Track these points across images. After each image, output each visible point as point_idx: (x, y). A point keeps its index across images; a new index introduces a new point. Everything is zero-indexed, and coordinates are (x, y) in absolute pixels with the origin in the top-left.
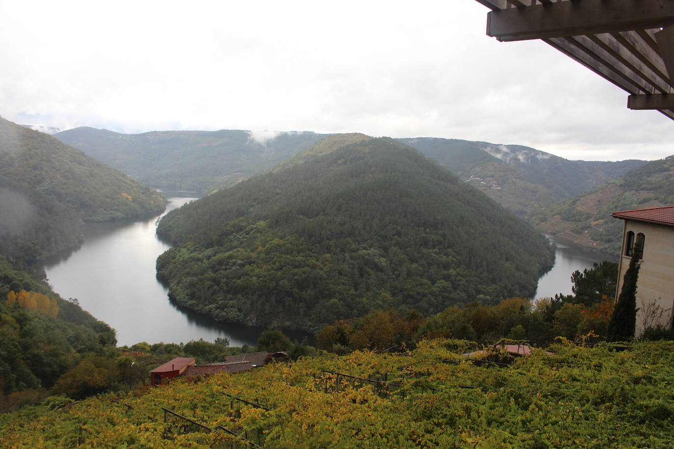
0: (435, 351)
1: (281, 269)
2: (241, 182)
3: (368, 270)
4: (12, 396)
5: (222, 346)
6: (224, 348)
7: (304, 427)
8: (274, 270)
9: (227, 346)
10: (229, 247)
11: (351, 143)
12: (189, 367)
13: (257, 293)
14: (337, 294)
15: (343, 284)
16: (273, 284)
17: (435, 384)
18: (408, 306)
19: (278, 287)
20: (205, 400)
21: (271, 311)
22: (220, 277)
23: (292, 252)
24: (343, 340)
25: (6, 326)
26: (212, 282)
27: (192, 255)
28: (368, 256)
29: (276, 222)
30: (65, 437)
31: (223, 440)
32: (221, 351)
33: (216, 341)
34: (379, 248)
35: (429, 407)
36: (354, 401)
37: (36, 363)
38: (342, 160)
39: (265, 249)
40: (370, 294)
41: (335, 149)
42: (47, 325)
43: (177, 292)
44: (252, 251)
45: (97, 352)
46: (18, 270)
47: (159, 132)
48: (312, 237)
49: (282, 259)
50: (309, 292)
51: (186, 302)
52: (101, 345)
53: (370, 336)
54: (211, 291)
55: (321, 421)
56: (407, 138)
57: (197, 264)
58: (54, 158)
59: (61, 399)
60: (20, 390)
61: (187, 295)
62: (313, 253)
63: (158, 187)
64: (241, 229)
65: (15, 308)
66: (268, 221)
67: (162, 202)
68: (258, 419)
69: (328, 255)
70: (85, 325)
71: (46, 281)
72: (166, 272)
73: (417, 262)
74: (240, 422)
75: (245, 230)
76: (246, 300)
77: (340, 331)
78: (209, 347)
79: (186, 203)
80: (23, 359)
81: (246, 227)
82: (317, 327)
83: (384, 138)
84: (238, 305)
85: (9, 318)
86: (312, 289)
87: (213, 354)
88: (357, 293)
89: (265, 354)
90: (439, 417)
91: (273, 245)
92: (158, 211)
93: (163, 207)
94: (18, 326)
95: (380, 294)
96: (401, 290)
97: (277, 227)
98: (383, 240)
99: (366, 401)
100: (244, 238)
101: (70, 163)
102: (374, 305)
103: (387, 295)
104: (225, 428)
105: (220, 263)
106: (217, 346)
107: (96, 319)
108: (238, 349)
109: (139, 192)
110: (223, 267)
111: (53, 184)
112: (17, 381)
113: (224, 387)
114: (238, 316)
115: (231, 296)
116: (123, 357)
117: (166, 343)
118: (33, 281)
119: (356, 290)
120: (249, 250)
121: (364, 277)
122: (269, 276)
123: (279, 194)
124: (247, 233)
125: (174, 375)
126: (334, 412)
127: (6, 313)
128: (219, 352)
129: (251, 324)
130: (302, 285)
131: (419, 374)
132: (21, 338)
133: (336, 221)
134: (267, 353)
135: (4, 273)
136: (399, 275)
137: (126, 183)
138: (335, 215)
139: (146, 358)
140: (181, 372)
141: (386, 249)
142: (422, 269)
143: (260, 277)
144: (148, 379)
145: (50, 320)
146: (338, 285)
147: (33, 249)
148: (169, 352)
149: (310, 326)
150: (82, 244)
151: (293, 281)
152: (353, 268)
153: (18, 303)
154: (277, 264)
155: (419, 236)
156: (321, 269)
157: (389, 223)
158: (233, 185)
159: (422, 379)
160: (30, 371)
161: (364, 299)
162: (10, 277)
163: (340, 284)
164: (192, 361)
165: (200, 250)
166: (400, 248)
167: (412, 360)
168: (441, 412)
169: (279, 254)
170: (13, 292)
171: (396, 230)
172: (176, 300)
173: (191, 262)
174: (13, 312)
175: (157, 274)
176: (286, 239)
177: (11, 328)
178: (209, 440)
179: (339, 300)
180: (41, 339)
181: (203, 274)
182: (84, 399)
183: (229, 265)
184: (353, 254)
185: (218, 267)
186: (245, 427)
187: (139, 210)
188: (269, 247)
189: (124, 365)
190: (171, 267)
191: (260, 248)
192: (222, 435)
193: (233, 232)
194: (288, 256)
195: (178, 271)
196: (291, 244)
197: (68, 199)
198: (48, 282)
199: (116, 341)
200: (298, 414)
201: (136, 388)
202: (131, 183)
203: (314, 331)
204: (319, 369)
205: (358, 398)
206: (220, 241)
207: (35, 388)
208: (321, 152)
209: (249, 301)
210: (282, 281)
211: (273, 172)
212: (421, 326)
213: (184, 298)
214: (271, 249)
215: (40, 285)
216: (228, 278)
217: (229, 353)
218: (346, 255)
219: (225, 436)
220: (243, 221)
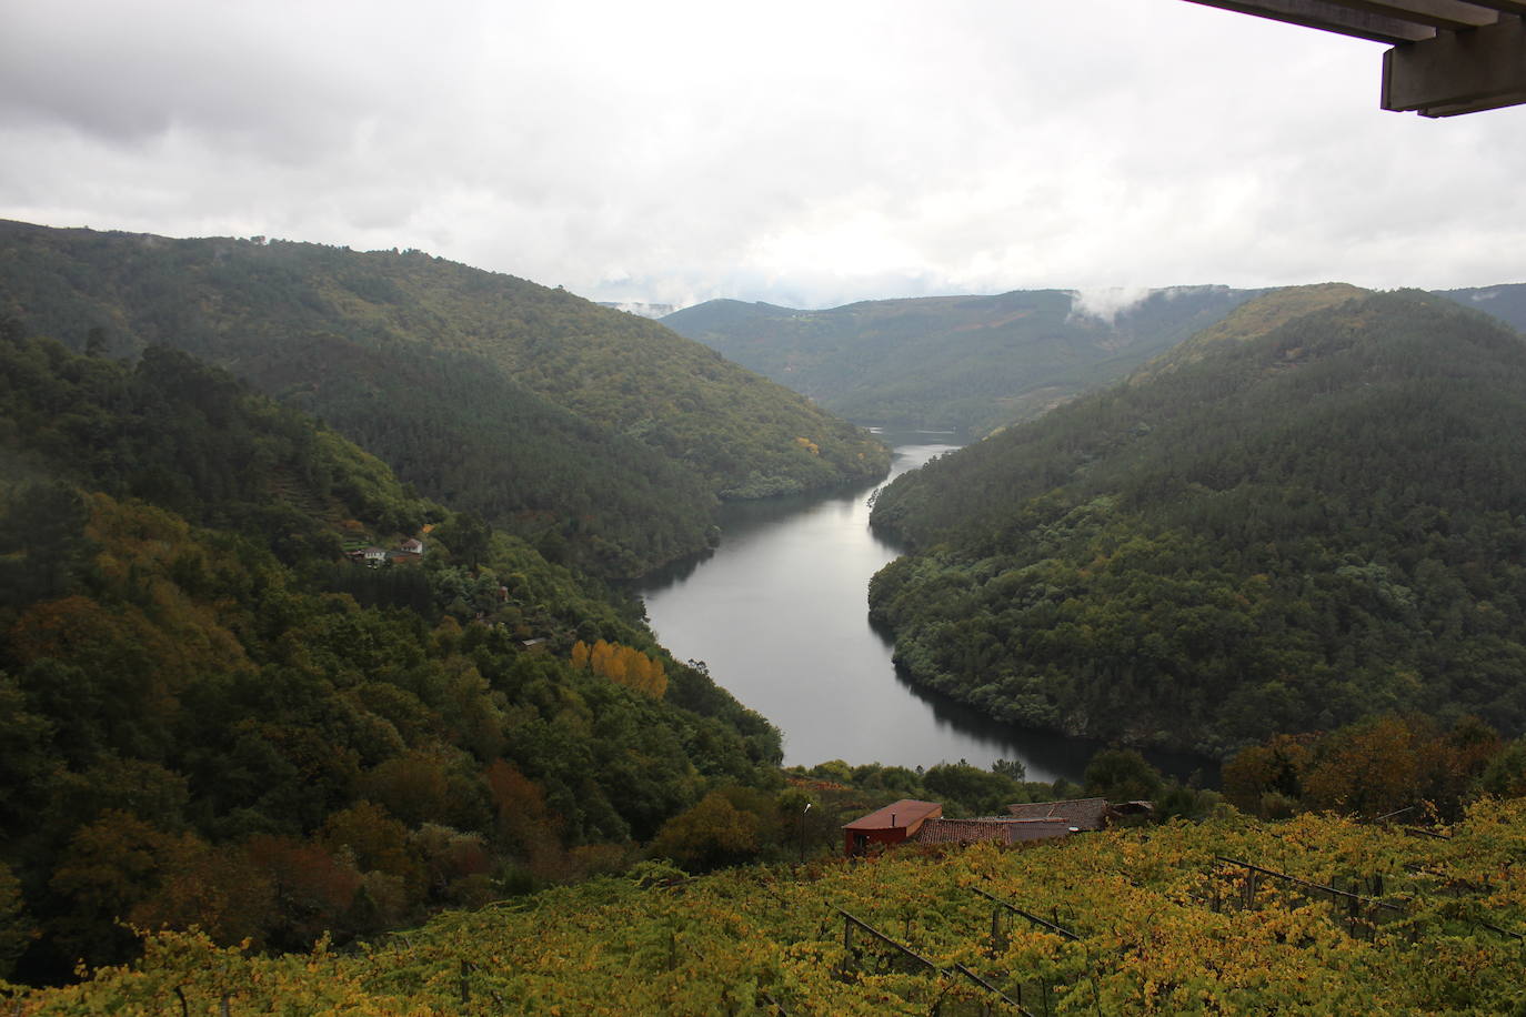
0: (1512, 830)
1: (1148, 607)
2: (1058, 408)
3: (1362, 614)
4: (577, 853)
5: (1009, 778)
6: (1013, 784)
7: (1150, 987)
8: (1132, 609)
9: (1019, 780)
10: (1029, 556)
11: (1318, 308)
12: (927, 821)
13: (1092, 661)
14: (1283, 670)
15: (1298, 647)
16: (1130, 641)
17: (1500, 916)
18: (1465, 706)
19: (1141, 649)
20: (933, 902)
21: (1123, 704)
22: (1009, 624)
23: (1174, 569)
24: (1286, 781)
25: (568, 711)
26: (990, 633)
27: (946, 572)
28: (1361, 581)
29: (1138, 498)
30: (643, 951)
31: (961, 998)
32: (1006, 789)
33: (995, 767)
34: (1391, 560)
35: (1463, 977)
36: (1281, 938)
37: (621, 789)
38: (1297, 349)
39: (1110, 560)
40: (1365, 672)
41: (1280, 324)
42: (643, 714)
43: (913, 653)
44: (1081, 565)
45: (741, 777)
46: (593, 598)
47: (874, 302)
48: (1223, 534)
49: (1150, 583)
50: (1214, 663)
51: (932, 677)
52: (750, 763)
53: (1355, 777)
54: (987, 654)
55: (1191, 977)
56: (1466, 289)
57: (958, 594)
58: (660, 368)
59: (664, 868)
60: (591, 842)
61: (934, 661)
62: (1224, 572)
63: (874, 423)
64: (1056, 514)
65: (585, 676)
66: (1119, 495)
67: (883, 457)
68: (1046, 957)
69: (1261, 578)
70: (720, 718)
71: (645, 623)
72: (889, 610)
73: (1490, 597)
74: (1004, 960)
75: (1065, 517)
76: (1066, 677)
77: (1281, 760)
78: (980, 779)
79: (935, 457)
80: (597, 779)
81: (1069, 509)
82: (1233, 748)
83: (1405, 291)
84: (1047, 688)
85: (572, 696)
86: (1221, 657)
87: (987, 794)
88: (1333, 668)
89: (1100, 804)
90: (1490, 1006)
91: (1129, 552)
92: (873, 476)
93: (885, 466)
94: (588, 712)
95: (1391, 673)
96: (1449, 667)
97: (1139, 511)
98: (1400, 541)
99: (1312, 940)
100: (1063, 534)
101: (691, 375)
102: (1375, 701)
103: (1411, 678)
104: (970, 970)
105: (1009, 591)
106: (998, 778)
107: (743, 707)
108: (1044, 787)
109: (834, 435)
110: (1015, 600)
111: (660, 421)
112: (587, 823)
113: (985, 877)
114: (1047, 713)
115: (1032, 666)
116: (790, 791)
117: (885, 765)
118: (620, 622)
119: (1330, 662)
120: (1074, 563)
121: (1352, 632)
122: (1120, 624)
123: (1145, 433)
124: (1071, 524)
125: (894, 836)
126: (1227, 959)
127: (568, 686)
128: (1002, 793)
129: (1075, 733)
130: (1198, 646)
131: (1459, 886)
132: (595, 737)
133: (1281, 497)
134: (1104, 803)
135: (567, 603)
136: (1442, 629)
137: (806, 415)
138: (1280, 483)
139: (842, 795)
140: (909, 832)
141: (1407, 565)
142: (1505, 615)
143: (1099, 627)
144: (842, 842)
145: (650, 703)
146: (1286, 648)
147: (621, 555)
148: (892, 786)
149: (1216, 744)
150: (717, 546)
151: (1175, 637)
152: (1324, 609)
153: (589, 666)
154: (1139, 595)
155: (1496, 534)
156: (1245, 610)
157: (1418, 501)
158: (1039, 415)
159: (1467, 899)
160: (609, 805)
161: (1350, 685)
162: (578, 611)
163: (1291, 647)
164: (934, 809)
165: (964, 562)
166: (1446, 563)
167: (1447, 849)
168: (1496, 995)
169: (1143, 573)
170: (581, 642)
171: (1434, 518)
172: (910, 671)
173: (945, 588)
174: (581, 683)
175: (870, 614)
176: (1161, 537)
177: (578, 717)
178: (930, 993)
179: (1286, 686)
180: (633, 741)
181: (969, 616)
182: (707, 873)
183: (1029, 597)
184: (1323, 574)
185: (1002, 600)
186: (1013, 974)
187: (834, 473)
188: (1122, 556)
189: (792, 808)
190: (900, 598)
191: (1100, 559)
192: (957, 986)
193: (1038, 522)
194: (1165, 579)
195: (915, 607)
196: (1172, 549)
197: (689, 452)
198: (650, 625)
199: (782, 756)
200: (1139, 956)
201: (813, 860)
202: (817, 415)
203: (1223, 755)
204: (1209, 851)
205: (1293, 932)
206: (1009, 543)
207: (619, 842)
208: (1244, 334)
209: (1072, 680)
210: (1150, 636)
211: (1131, 383)
212: (1491, 761)
213: (929, 668)
214: (1124, 562)
215: (634, 631)
216: (1024, 627)
217: (1025, 795)
218: (1307, 576)
219: (966, 990)
220: (1060, 497)
